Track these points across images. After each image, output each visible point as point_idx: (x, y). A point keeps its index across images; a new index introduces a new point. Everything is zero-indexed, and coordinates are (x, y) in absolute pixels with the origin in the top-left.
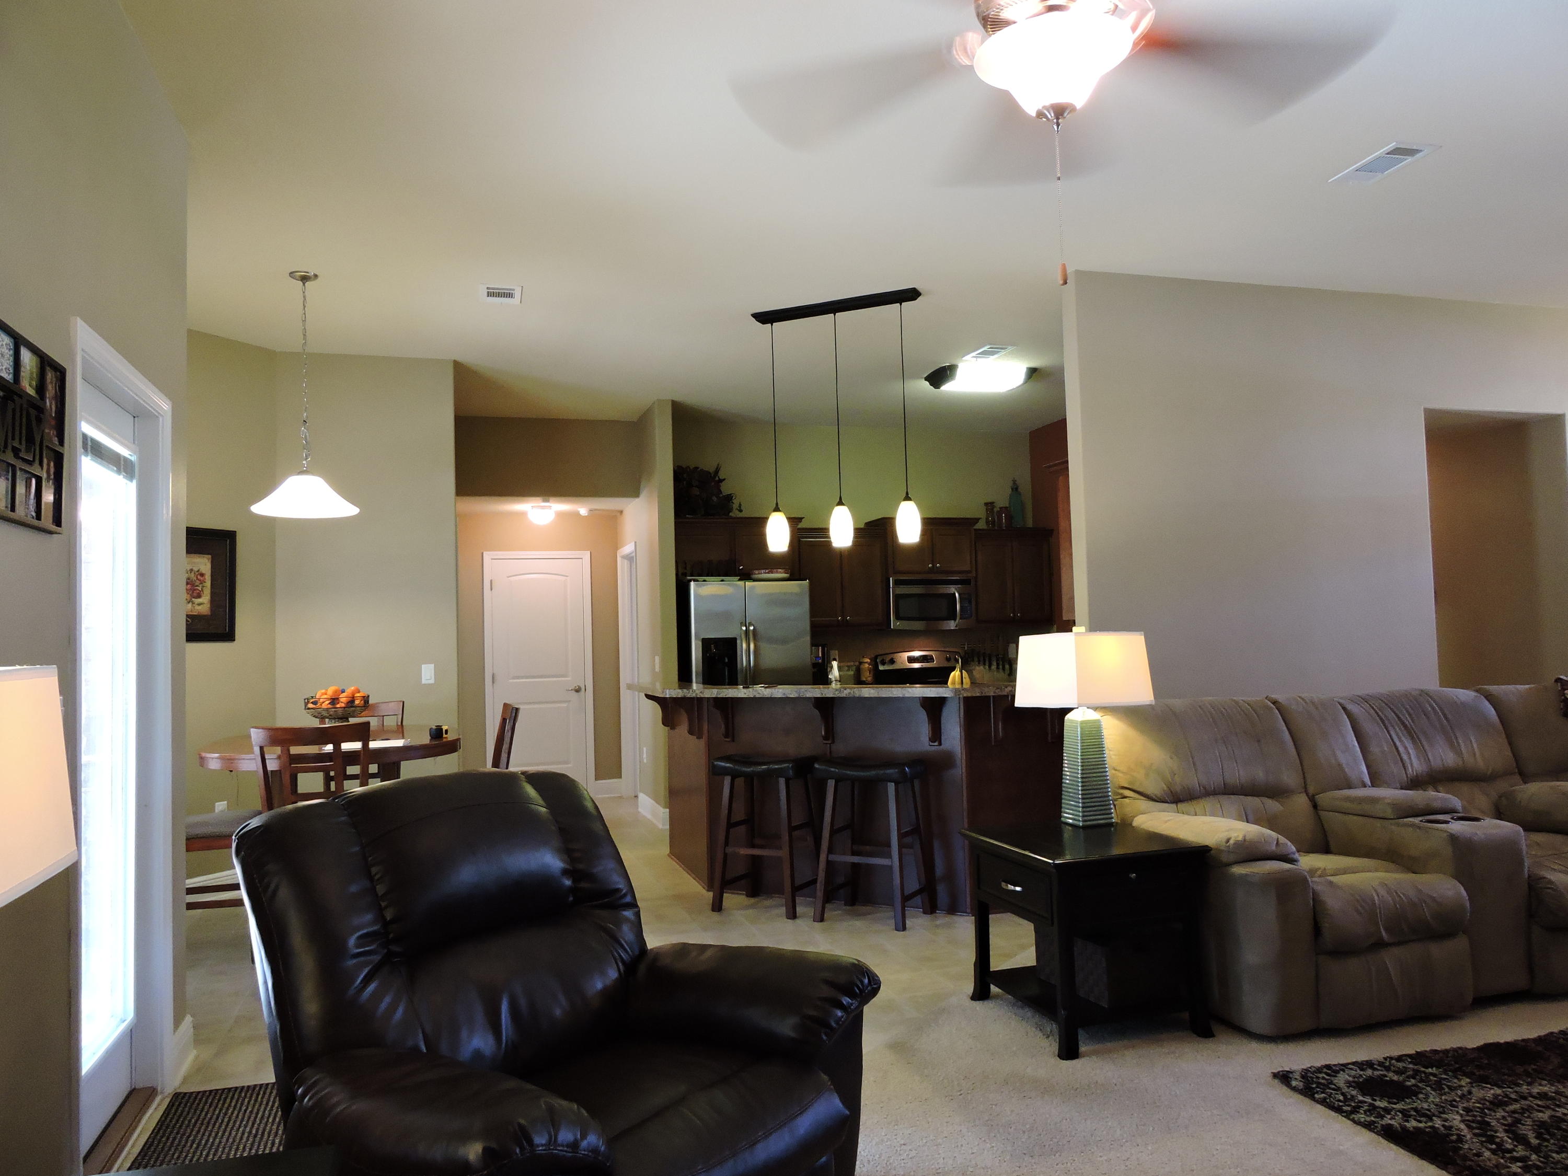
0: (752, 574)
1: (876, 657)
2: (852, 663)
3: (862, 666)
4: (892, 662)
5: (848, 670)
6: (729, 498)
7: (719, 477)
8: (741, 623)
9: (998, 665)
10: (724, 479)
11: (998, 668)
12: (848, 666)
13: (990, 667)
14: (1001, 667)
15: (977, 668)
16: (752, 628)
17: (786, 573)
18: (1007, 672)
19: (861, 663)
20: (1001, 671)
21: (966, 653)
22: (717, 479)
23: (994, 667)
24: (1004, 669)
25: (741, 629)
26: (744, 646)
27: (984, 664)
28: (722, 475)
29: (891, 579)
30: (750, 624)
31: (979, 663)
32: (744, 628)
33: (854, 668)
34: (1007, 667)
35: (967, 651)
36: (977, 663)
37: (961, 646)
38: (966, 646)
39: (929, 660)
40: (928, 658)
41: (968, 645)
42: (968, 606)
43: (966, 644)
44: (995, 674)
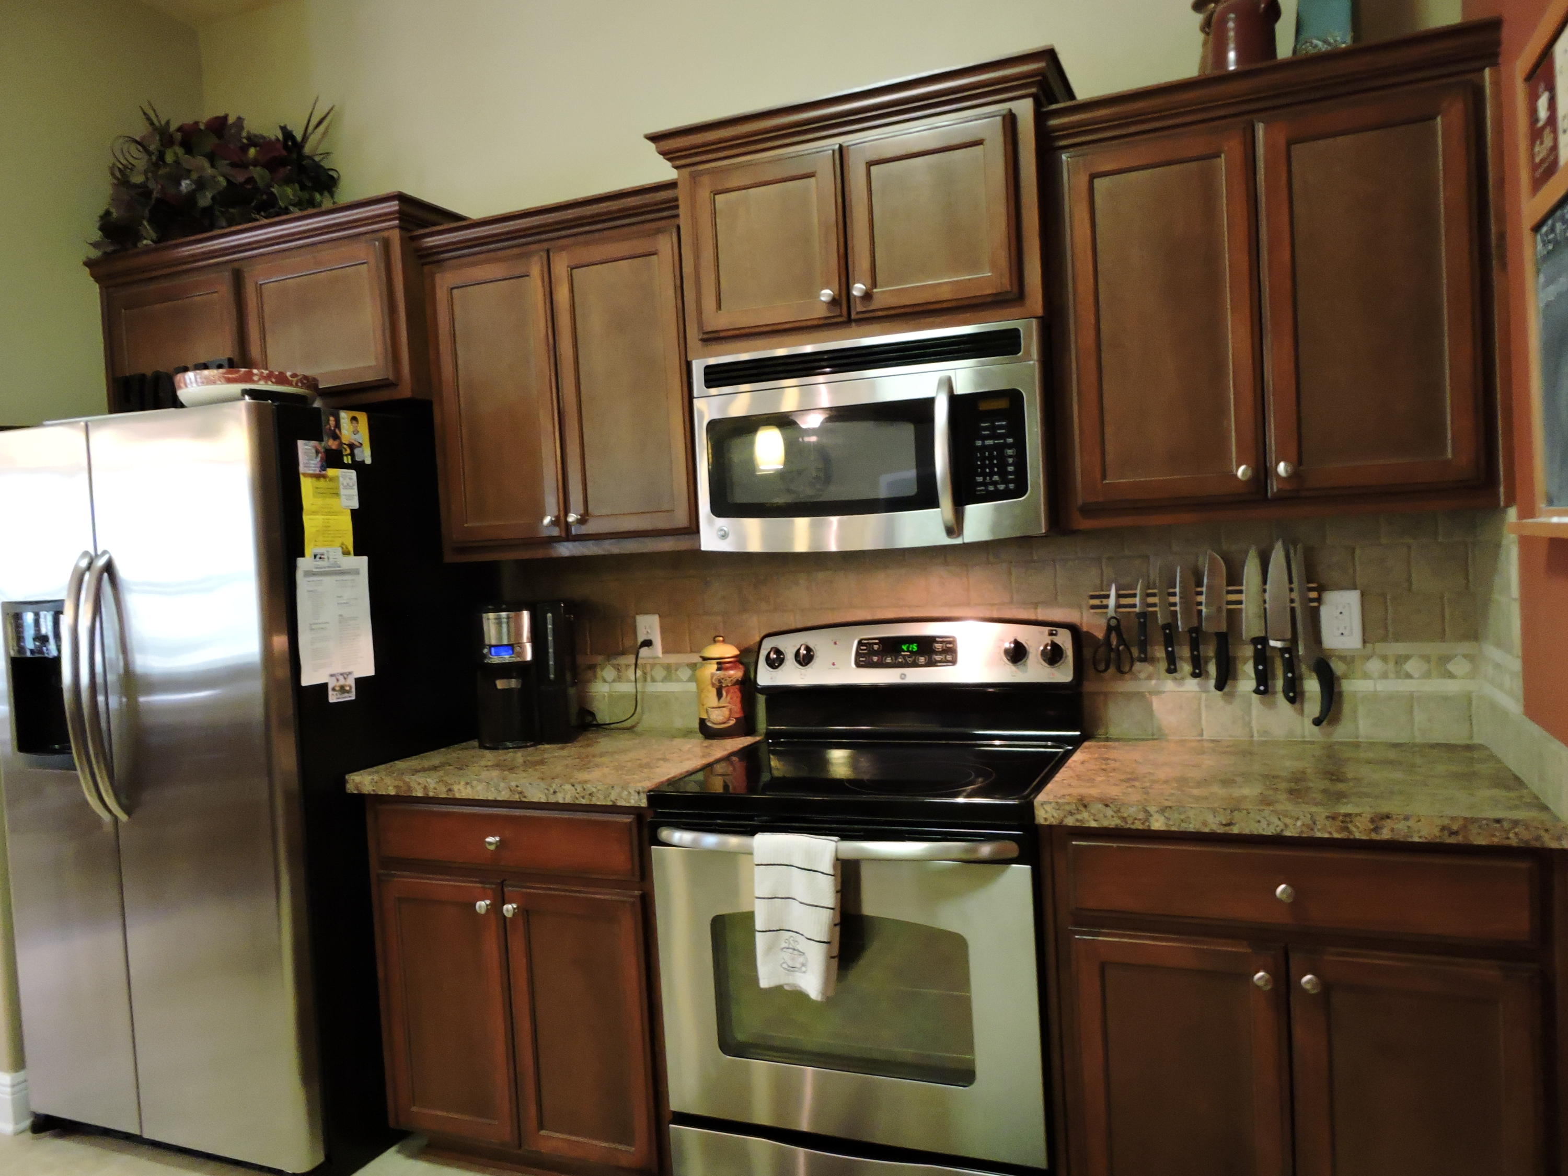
4: (804, 658)
9: (1265, 678)
11: (1266, 690)
13: (1226, 683)
14: (1280, 684)
15: (1169, 685)
18: (1313, 707)
19: (704, 661)
20: (1279, 696)
21: (1111, 628)
23: (1246, 683)
24: (1294, 694)
27: (1201, 674)
29: (695, 365)
31: (1175, 669)
34: (1312, 686)
35: (1113, 623)
36: (1163, 665)
37: (1096, 602)
38: (1112, 602)
39: (938, 658)
40: (938, 646)
41: (1119, 596)
42: (1010, 446)
43: (1113, 593)
44: (1254, 712)
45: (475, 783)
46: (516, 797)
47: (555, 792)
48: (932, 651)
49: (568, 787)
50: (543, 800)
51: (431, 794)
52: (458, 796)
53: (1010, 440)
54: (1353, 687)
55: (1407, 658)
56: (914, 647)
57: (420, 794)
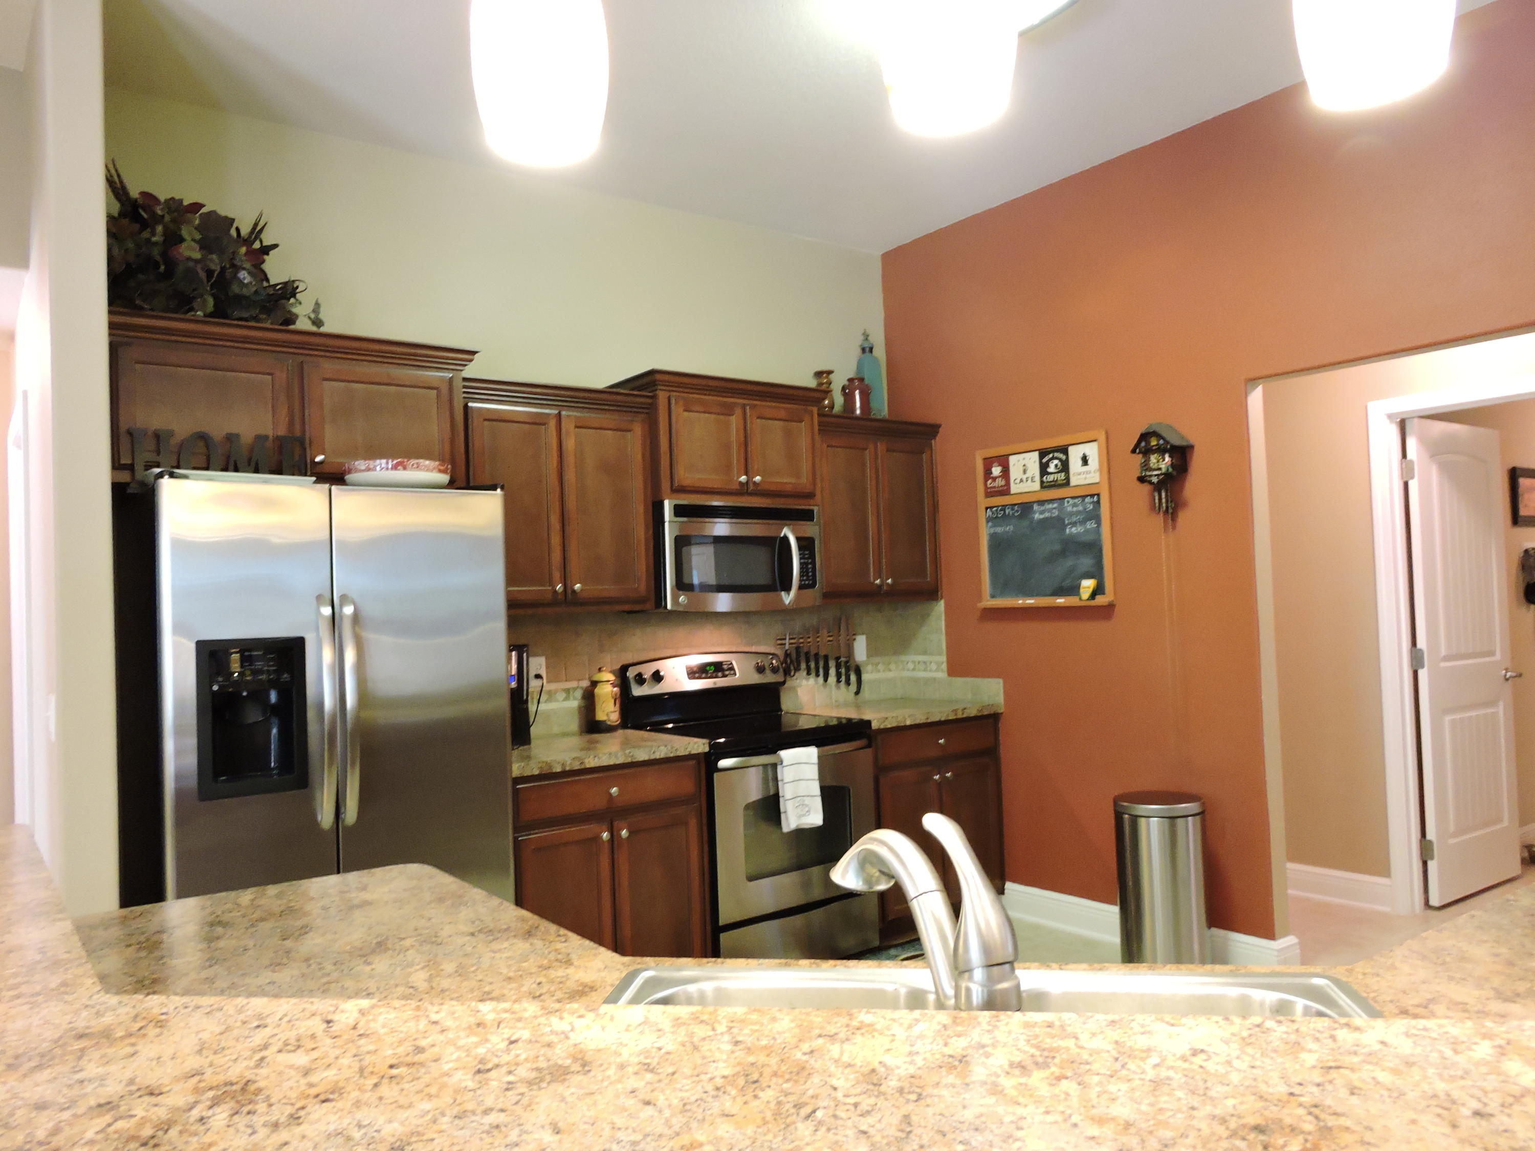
0: (350, 472)
1: (624, 669)
2: (574, 684)
3: (598, 691)
4: (657, 677)
5: (566, 699)
6: (289, 290)
7: (261, 242)
8: (319, 598)
9: (839, 675)
10: (275, 246)
11: (839, 681)
12: (567, 691)
13: (826, 680)
14: (843, 678)
15: (804, 682)
16: (348, 610)
17: (440, 471)
18: (853, 687)
19: (594, 684)
20: (843, 684)
21: (787, 655)
22: (257, 245)
23: (832, 679)
24: (848, 683)
25: (318, 613)
26: (328, 655)
27: (817, 675)
28: (267, 239)
29: (667, 503)
30: (344, 599)
31: (809, 673)
32: (327, 611)
33: (579, 694)
34: (853, 678)
35: (788, 652)
36: (805, 673)
37: (779, 642)
38: (787, 641)
39: (727, 673)
40: (725, 667)
41: (790, 639)
42: (810, 563)
43: (788, 638)
44: (833, 693)
45: (600, 755)
46: (629, 760)
47: (654, 753)
48: (722, 670)
49: (662, 748)
50: (646, 758)
51: (567, 769)
52: (588, 766)
53: (810, 561)
54: (865, 677)
55: (879, 663)
56: (712, 668)
57: (558, 769)
